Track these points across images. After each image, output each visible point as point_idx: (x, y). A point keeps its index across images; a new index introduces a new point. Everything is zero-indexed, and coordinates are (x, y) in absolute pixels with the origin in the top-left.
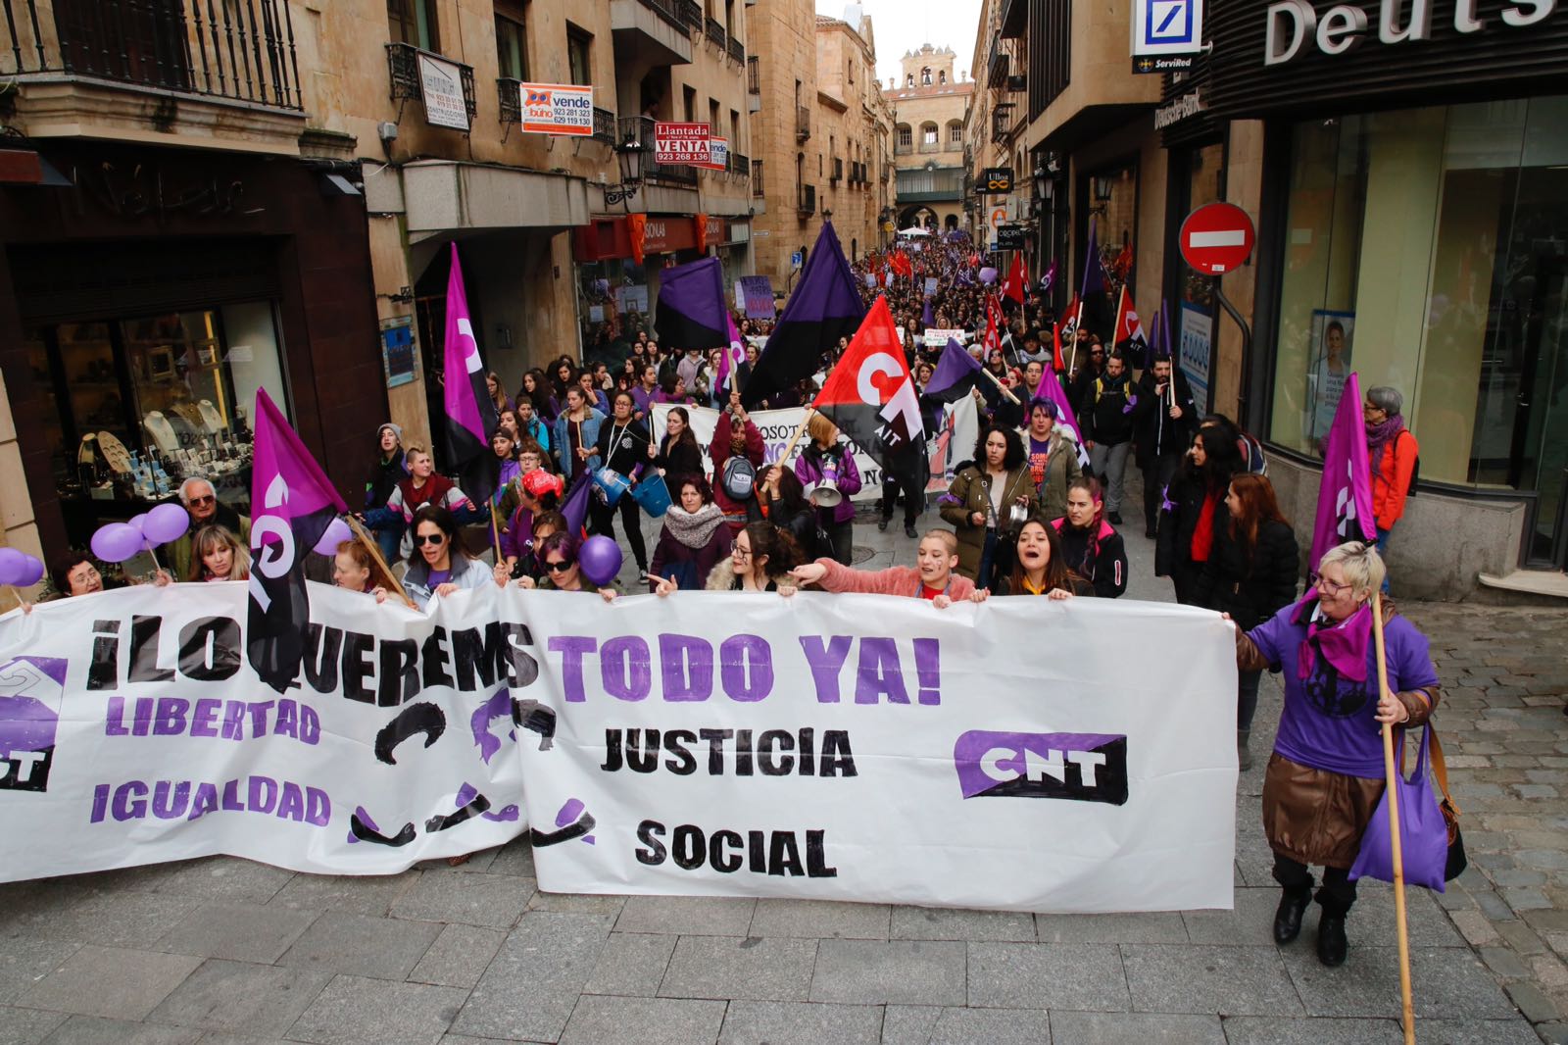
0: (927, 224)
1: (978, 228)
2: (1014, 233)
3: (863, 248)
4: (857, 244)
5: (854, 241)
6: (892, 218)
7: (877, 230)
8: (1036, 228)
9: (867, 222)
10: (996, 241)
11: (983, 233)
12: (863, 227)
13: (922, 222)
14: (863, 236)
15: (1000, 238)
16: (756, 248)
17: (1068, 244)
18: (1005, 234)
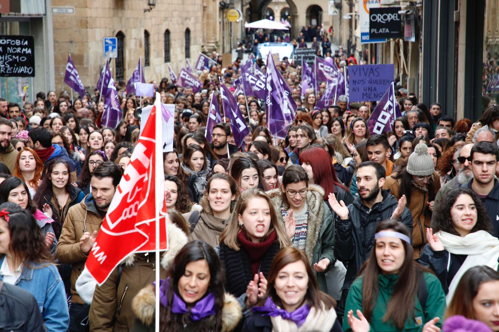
0: (283, 16)
1: (346, 17)
2: (391, 17)
3: (200, 41)
4: (192, 35)
5: (188, 31)
6: (238, 7)
7: (218, 20)
8: (418, 10)
9: (205, 8)
10: (367, 30)
11: (352, 24)
12: (200, 14)
13: (277, 14)
14: (199, 26)
15: (373, 24)
16: (55, 29)
17: (457, 24)
18: (379, 18)
